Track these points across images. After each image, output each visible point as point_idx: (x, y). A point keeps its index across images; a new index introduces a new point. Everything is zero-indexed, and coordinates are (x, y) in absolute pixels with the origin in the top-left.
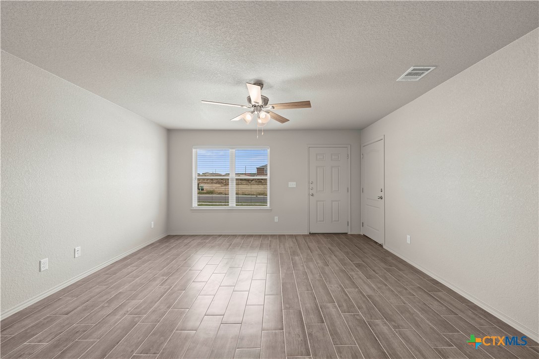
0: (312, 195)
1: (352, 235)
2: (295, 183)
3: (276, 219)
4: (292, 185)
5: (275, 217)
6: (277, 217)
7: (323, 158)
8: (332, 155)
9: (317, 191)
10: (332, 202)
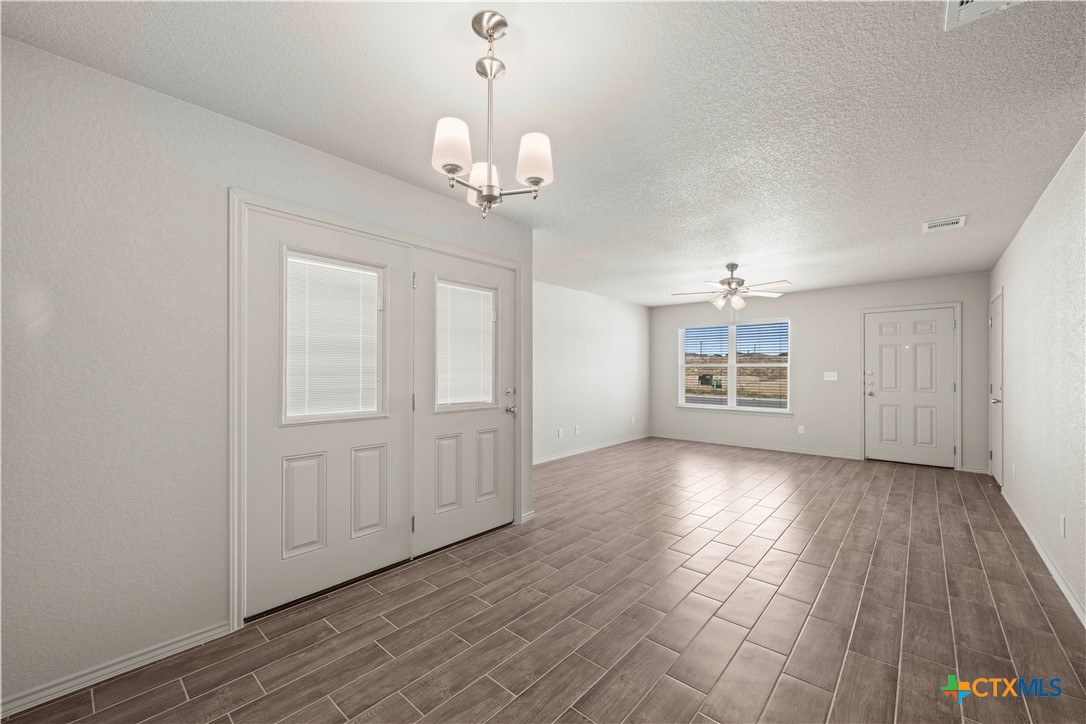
0: (871, 394)
1: (964, 472)
2: (836, 374)
3: (801, 429)
4: (831, 376)
5: (800, 427)
6: (803, 427)
7: (896, 330)
8: (915, 324)
9: (881, 388)
10: (916, 408)
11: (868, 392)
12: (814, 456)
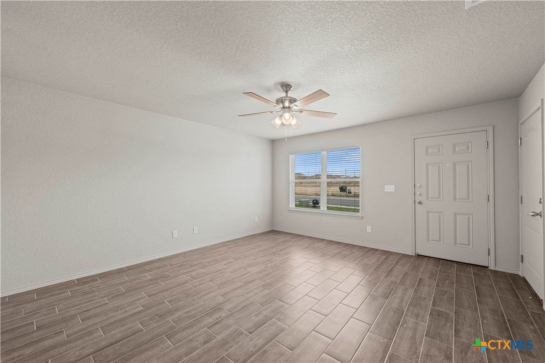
0: (420, 203)
1: (495, 272)
2: (393, 186)
3: (369, 229)
4: (390, 188)
5: (368, 227)
6: (370, 227)
7: (439, 151)
8: (454, 146)
9: (428, 198)
10: (455, 214)
11: (417, 201)
12: (377, 250)
